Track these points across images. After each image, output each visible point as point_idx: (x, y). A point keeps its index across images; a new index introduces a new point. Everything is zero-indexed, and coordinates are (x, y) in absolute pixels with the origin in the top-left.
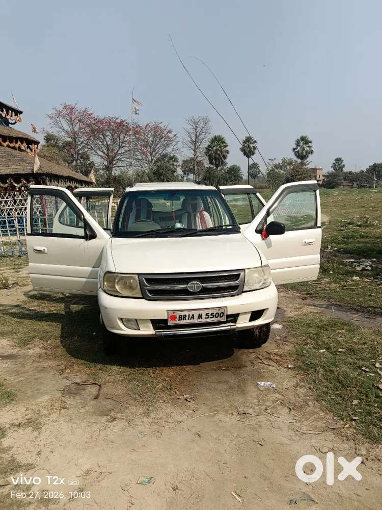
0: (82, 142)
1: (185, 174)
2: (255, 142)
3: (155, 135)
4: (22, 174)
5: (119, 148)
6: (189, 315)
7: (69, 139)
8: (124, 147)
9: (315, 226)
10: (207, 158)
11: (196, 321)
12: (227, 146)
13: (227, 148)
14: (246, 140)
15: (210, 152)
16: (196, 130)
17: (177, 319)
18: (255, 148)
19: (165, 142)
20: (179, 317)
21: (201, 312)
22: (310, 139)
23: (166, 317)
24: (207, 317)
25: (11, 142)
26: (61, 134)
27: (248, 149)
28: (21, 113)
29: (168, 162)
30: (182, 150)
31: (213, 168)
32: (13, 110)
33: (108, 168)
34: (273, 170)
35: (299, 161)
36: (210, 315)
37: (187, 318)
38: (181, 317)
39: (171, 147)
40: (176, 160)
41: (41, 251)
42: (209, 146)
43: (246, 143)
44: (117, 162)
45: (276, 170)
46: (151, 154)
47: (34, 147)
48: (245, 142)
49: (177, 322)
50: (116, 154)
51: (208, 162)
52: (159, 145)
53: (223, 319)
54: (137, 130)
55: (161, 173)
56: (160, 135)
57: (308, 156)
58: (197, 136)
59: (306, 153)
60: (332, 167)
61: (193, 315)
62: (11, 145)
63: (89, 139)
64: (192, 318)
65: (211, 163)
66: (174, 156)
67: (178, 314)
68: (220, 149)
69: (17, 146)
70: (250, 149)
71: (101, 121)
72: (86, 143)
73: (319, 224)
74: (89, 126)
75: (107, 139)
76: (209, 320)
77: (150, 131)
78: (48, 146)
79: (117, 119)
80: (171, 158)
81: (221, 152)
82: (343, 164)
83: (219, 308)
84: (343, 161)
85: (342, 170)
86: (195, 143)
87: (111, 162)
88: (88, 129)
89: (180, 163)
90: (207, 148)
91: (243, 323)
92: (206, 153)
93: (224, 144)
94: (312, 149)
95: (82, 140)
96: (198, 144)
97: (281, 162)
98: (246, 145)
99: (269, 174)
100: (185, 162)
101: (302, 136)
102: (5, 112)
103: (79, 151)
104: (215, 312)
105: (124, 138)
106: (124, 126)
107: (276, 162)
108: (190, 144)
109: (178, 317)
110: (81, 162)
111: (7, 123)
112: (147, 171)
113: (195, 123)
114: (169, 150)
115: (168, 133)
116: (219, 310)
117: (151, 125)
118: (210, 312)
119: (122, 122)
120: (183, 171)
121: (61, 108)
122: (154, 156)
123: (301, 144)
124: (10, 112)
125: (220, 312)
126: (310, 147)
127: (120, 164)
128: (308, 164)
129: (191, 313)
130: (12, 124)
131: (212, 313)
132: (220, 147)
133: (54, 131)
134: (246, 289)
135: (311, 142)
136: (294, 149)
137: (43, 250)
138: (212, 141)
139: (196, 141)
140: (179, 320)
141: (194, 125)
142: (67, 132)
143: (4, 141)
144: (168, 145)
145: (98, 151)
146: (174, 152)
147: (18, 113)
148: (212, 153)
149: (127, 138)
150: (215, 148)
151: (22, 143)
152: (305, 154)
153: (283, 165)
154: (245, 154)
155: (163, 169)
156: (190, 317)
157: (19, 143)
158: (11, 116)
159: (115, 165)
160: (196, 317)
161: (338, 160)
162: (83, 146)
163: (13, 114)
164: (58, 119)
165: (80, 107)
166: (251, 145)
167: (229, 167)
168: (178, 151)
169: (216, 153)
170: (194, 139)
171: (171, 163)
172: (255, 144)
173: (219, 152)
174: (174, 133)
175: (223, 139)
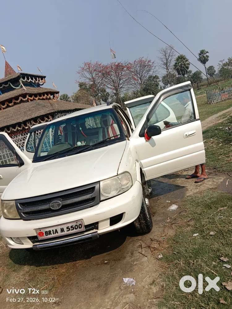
0: (99, 83)
1: (165, 85)
3: (140, 66)
4: (44, 115)
5: (120, 80)
6: (53, 230)
7: (92, 83)
8: (122, 79)
9: (195, 119)
10: (176, 71)
11: (60, 234)
12: (188, 60)
13: (188, 62)
14: (201, 53)
15: (177, 67)
16: (165, 56)
18: (208, 56)
21: (62, 227)
23: (35, 235)
24: (68, 230)
25: (40, 96)
26: (86, 81)
27: (203, 59)
28: (45, 77)
29: (153, 80)
30: (159, 71)
31: (181, 77)
32: (39, 77)
33: (116, 94)
34: (223, 68)
36: (70, 227)
37: (52, 233)
38: (46, 232)
39: (152, 70)
40: (158, 78)
42: (176, 64)
43: (201, 55)
45: (225, 67)
46: (140, 78)
47: (56, 95)
48: (200, 54)
49: (45, 237)
50: (119, 84)
51: (177, 74)
52: (143, 73)
53: (83, 229)
55: (147, 89)
56: (144, 65)
58: (167, 60)
61: (56, 230)
62: (41, 98)
63: (102, 79)
65: (179, 74)
66: (156, 76)
67: (44, 231)
68: (183, 63)
69: (45, 97)
70: (205, 58)
71: (106, 67)
73: (197, 116)
74: (100, 72)
76: (71, 232)
77: (137, 65)
78: (81, 89)
79: (115, 63)
80: (154, 77)
81: (185, 65)
83: (77, 221)
86: (166, 64)
87: (117, 90)
88: (100, 74)
89: (161, 79)
90: (174, 65)
91: (105, 228)
92: (174, 69)
93: (186, 60)
96: (168, 64)
97: (228, 61)
98: (201, 56)
99: (220, 71)
100: (164, 77)
102: (34, 79)
103: (98, 88)
104: (74, 224)
107: (224, 62)
108: (163, 66)
109: (44, 233)
110: (101, 95)
111: (38, 85)
112: (139, 90)
113: (164, 52)
114: (151, 73)
115: (148, 62)
116: (77, 223)
117: (137, 60)
118: (70, 225)
119: (119, 64)
120: (164, 83)
121: (83, 66)
122: (142, 79)
124: (38, 78)
125: (78, 224)
127: (122, 89)
129: (54, 229)
130: (42, 85)
131: (71, 226)
132: (183, 62)
133: (82, 80)
134: (102, 199)
138: (177, 60)
140: (46, 235)
141: (164, 53)
142: (90, 79)
143: (36, 97)
144: (149, 70)
145: (108, 86)
146: (154, 73)
147: (43, 78)
149: (123, 73)
150: (180, 64)
151: (48, 95)
153: (229, 63)
154: (202, 62)
155: (149, 86)
157: (46, 95)
158: (39, 81)
160: (59, 231)
162: (100, 85)
163: (40, 79)
164: (83, 73)
165: (93, 62)
166: (205, 55)
167: (193, 73)
168: (157, 72)
169: (181, 67)
170: (165, 62)
171: (155, 80)
172: (207, 54)
173: (183, 66)
174: (152, 62)
175: (184, 56)
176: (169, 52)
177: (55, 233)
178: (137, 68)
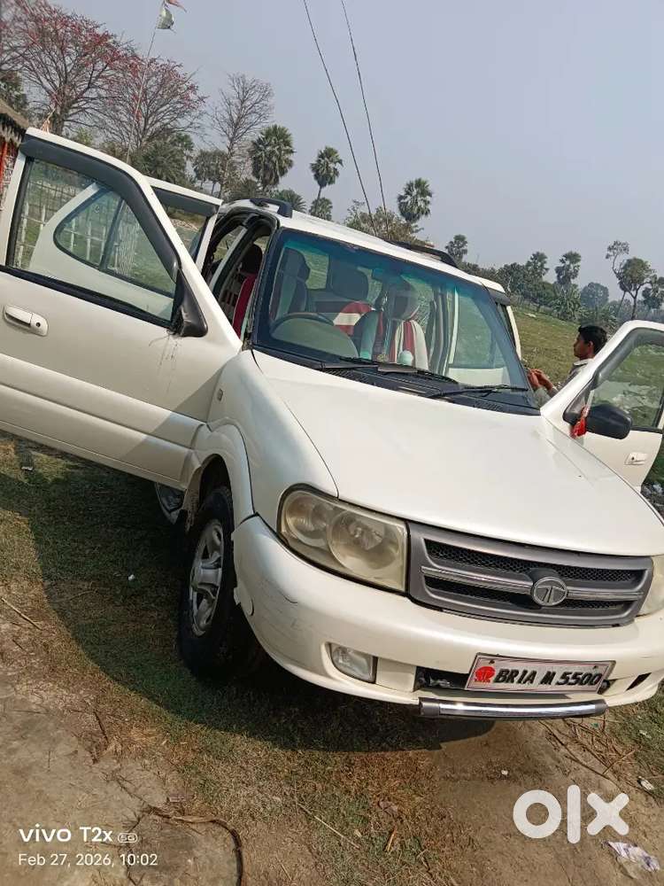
0: (14, 49)
1: (198, 176)
2: (340, 162)
3: (161, 86)
5: (89, 88)
6: (525, 672)
8: (99, 87)
9: (655, 428)
10: (250, 162)
11: (536, 686)
12: (292, 152)
13: (291, 157)
14: (326, 152)
15: (259, 154)
16: (243, 102)
17: (492, 679)
18: (336, 172)
19: (179, 106)
20: (500, 675)
21: (554, 668)
22: (430, 189)
23: (464, 670)
24: (562, 681)
27: (324, 172)
29: (173, 143)
31: (256, 183)
34: (358, 222)
35: (404, 221)
36: (570, 676)
37: (517, 678)
38: (503, 674)
39: (189, 119)
40: (189, 146)
41: (29, 325)
42: (260, 141)
43: (323, 158)
44: (76, 113)
46: (147, 120)
48: (322, 156)
49: (491, 685)
50: (80, 96)
51: (250, 170)
52: (165, 108)
54: (131, 63)
56: (173, 88)
57: (418, 218)
59: (419, 210)
60: (447, 247)
61: (533, 673)
63: (28, 47)
64: (528, 679)
65: (256, 173)
66: (188, 137)
67: (498, 667)
68: (277, 152)
70: (329, 171)
72: (21, 52)
74: (37, 20)
75: (68, 60)
77: (155, 74)
79: (97, 27)
80: (181, 139)
81: (279, 159)
82: (465, 248)
83: (599, 662)
84: (466, 242)
85: (461, 257)
86: (236, 126)
87: (65, 109)
88: (31, 26)
89: (195, 154)
90: (254, 144)
91: (617, 694)
92: (251, 153)
93: (288, 147)
94: (429, 207)
95: (15, 43)
96: (241, 131)
97: (374, 212)
98: (322, 162)
100: (204, 155)
101: (420, 180)
104: (585, 670)
105: (103, 70)
106: (108, 46)
107: (365, 210)
108: (225, 126)
109: (497, 673)
113: (243, 89)
115: (188, 89)
116: (595, 667)
117: (160, 62)
118: (574, 669)
119: (106, 36)
120: (195, 170)
122: (152, 125)
123: (415, 193)
125: (596, 672)
126: (427, 203)
127: (81, 118)
128: (417, 231)
129: (530, 668)
131: (576, 674)
132: (279, 149)
135: (430, 195)
136: (401, 198)
137: (34, 323)
138: (268, 134)
139: (237, 124)
140: (497, 681)
141: (241, 92)
144: (181, 115)
146: (190, 129)
148: (261, 156)
149: (109, 72)
150: (268, 148)
152: (415, 212)
153: (376, 219)
154: (317, 177)
155: (165, 156)
156: (525, 677)
159: (71, 118)
160: (539, 678)
161: (460, 239)
166: (331, 165)
167: (280, 190)
168: (198, 131)
169: (270, 159)
170: (235, 117)
171: (179, 148)
172: (338, 166)
173: (274, 159)
174: (200, 93)
175: (288, 136)
176: (255, 98)
177: (524, 683)
178: (151, 83)
